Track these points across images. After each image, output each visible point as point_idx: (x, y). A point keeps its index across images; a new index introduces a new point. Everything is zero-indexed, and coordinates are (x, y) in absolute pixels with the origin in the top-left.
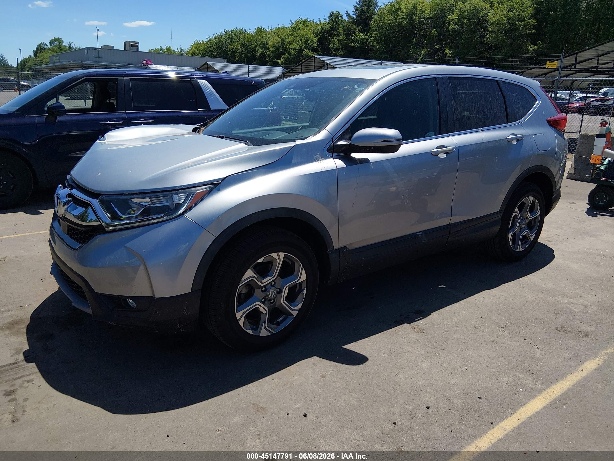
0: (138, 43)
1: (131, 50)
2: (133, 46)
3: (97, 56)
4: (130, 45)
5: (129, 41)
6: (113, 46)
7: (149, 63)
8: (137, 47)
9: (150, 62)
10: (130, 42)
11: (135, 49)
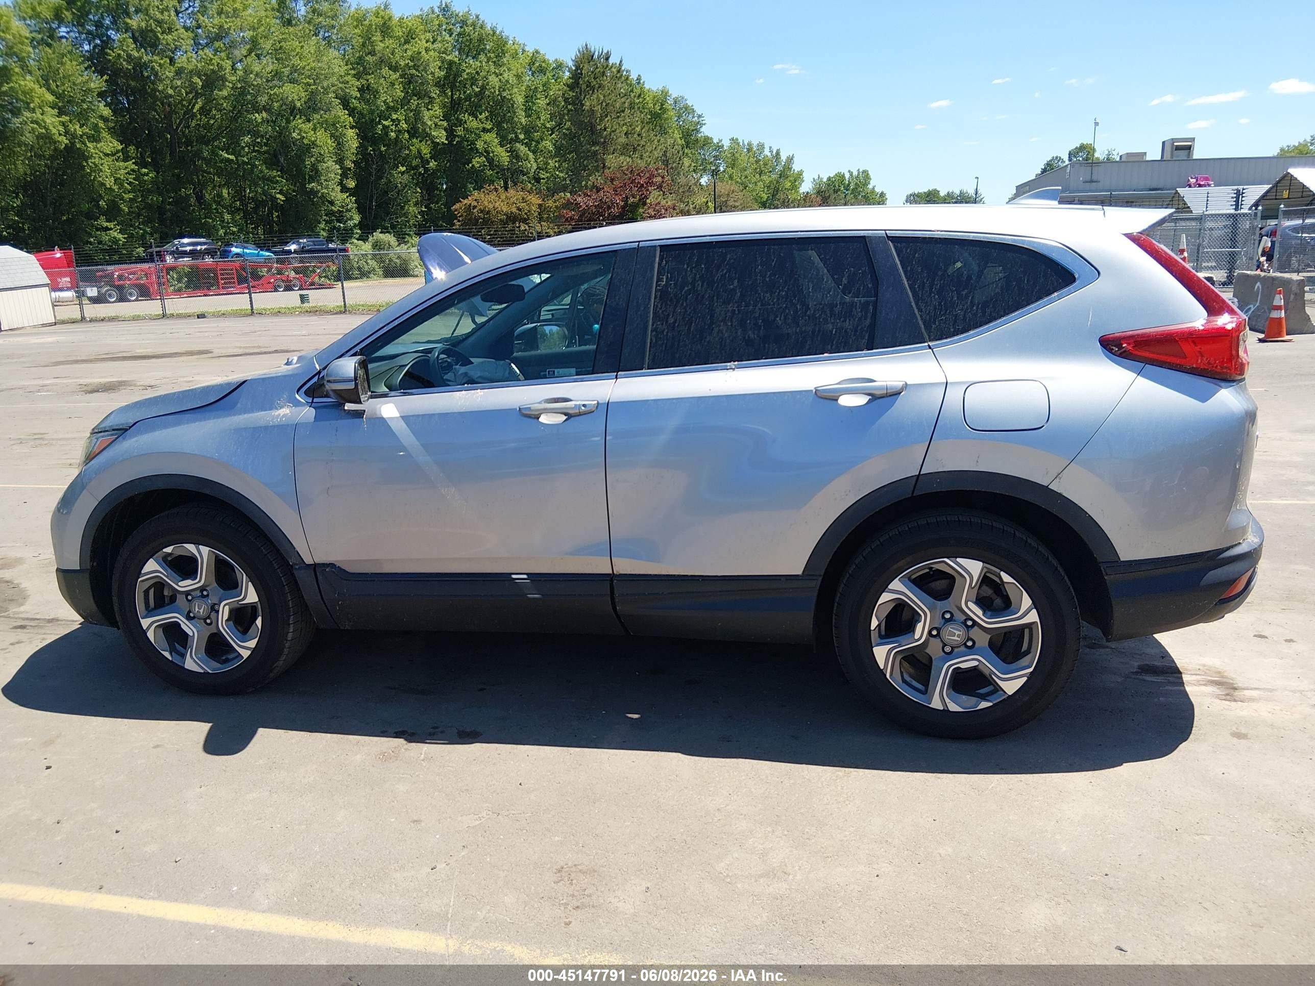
0: (1193, 140)
1: (1174, 159)
2: (1178, 148)
3: (1088, 178)
4: (1172, 148)
5: (1172, 139)
6: (1145, 153)
7: (1202, 183)
8: (1189, 148)
9: (1207, 179)
10: (1174, 140)
11: (1182, 154)
